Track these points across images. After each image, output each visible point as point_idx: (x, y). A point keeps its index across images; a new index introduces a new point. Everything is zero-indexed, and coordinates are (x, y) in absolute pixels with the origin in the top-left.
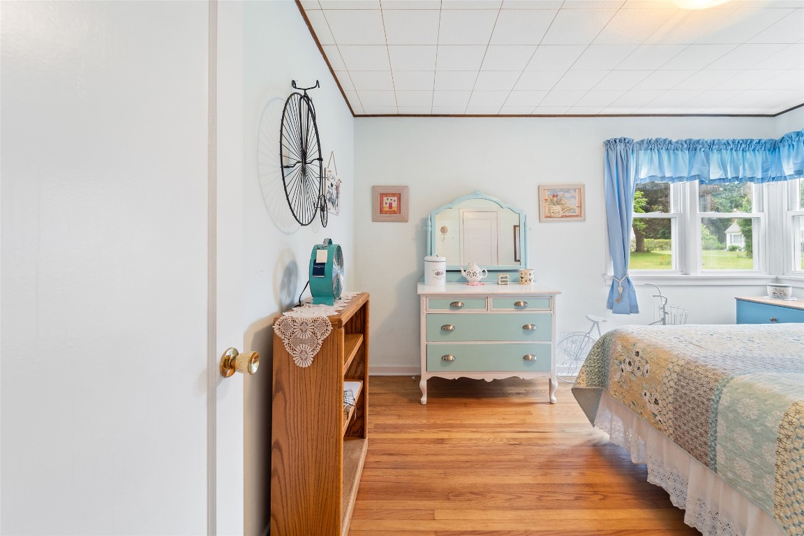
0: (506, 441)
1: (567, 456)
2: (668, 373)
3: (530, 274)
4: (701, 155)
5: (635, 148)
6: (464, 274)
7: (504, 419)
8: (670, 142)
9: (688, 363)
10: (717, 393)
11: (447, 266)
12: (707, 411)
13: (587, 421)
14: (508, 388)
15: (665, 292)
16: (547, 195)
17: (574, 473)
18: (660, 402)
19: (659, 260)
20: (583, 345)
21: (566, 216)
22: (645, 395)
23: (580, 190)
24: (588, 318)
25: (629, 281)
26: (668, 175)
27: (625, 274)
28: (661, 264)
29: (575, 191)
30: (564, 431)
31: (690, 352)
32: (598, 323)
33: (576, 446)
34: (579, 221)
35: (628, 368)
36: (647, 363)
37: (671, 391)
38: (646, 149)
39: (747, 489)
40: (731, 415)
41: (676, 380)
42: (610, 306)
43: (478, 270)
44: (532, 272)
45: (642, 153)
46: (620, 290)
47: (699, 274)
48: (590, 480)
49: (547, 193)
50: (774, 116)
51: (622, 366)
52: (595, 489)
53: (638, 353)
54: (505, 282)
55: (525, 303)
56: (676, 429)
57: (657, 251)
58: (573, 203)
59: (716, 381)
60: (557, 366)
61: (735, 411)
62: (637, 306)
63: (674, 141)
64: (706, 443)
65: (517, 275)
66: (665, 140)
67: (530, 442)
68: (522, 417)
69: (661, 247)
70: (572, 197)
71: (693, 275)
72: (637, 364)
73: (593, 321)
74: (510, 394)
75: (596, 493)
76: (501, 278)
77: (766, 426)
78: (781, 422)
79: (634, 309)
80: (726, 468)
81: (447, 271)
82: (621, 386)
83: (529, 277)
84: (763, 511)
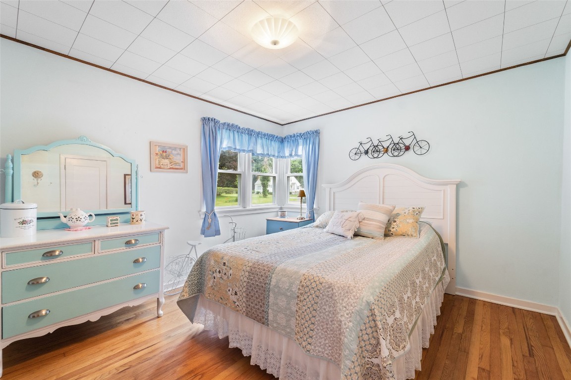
0: (115, 371)
1: (173, 356)
2: (243, 273)
3: (141, 215)
4: (253, 139)
5: (220, 127)
6: (63, 220)
7: (112, 350)
8: (239, 128)
9: (254, 264)
10: (269, 278)
11: (38, 213)
12: (264, 291)
13: (188, 320)
14: (117, 318)
15: (235, 220)
16: (158, 150)
17: (179, 369)
18: (238, 293)
19: (225, 200)
20: (184, 264)
21: (173, 168)
22: (229, 291)
23: (184, 150)
24: (189, 244)
25: (215, 215)
26: (238, 148)
27: (213, 210)
28: (226, 202)
29: (180, 150)
30: (170, 337)
31: (254, 257)
32: (195, 246)
33: (180, 345)
34: (183, 172)
35: (218, 275)
36: (231, 269)
37: (245, 284)
38: (227, 129)
39: (283, 330)
40: (276, 290)
41: (247, 276)
42: (203, 232)
43: (82, 214)
44: (143, 213)
45: (224, 130)
46: (210, 220)
47: (250, 208)
48: (191, 367)
49: (158, 149)
50: (282, 125)
51: (215, 275)
52: (196, 373)
53: (225, 263)
54: (115, 224)
55: (136, 240)
56: (247, 307)
57: (224, 194)
58: (178, 159)
59: (269, 271)
60: (164, 284)
61: (278, 287)
62: (219, 230)
63: (241, 127)
64: (263, 311)
65: (128, 217)
66: (237, 126)
67: (141, 360)
68: (131, 341)
69: (226, 193)
70: (178, 154)
71: (248, 208)
72: (225, 271)
73: (192, 245)
74: (119, 323)
75: (196, 376)
76: (111, 220)
77: (292, 291)
78: (298, 287)
79: (218, 233)
80: (273, 321)
81: (38, 219)
82: (213, 289)
83: (141, 218)
84: (290, 339)
